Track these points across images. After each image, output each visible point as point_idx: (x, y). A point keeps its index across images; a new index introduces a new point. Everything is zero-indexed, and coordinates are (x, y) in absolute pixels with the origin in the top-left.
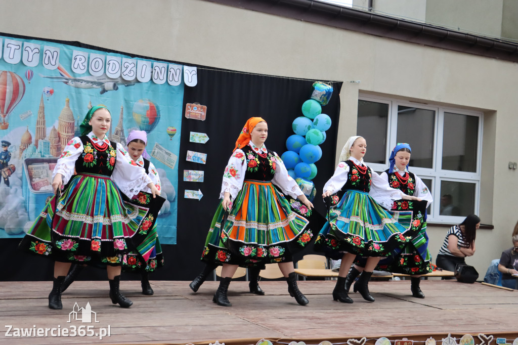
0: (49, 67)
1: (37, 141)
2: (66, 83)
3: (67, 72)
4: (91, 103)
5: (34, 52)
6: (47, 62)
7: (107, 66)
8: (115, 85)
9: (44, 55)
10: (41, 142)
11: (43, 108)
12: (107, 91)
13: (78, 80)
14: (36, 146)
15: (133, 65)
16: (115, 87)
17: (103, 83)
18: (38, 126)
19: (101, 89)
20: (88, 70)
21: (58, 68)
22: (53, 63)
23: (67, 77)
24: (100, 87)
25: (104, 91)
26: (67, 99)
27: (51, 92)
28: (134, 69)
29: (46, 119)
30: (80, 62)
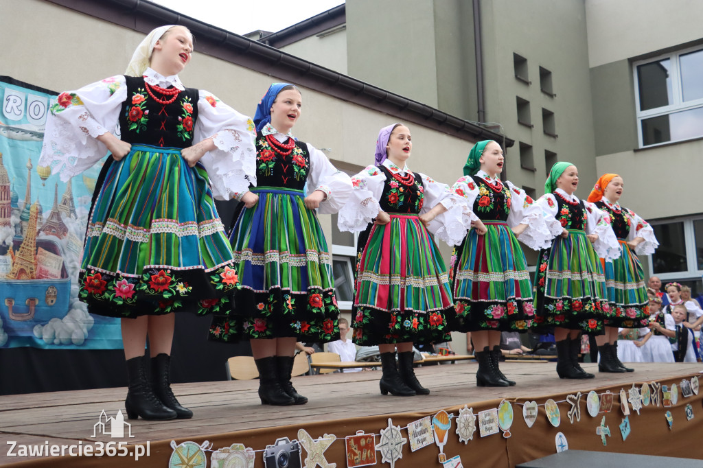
4: (30, 160)
13: (13, 129)
30: (14, 106)
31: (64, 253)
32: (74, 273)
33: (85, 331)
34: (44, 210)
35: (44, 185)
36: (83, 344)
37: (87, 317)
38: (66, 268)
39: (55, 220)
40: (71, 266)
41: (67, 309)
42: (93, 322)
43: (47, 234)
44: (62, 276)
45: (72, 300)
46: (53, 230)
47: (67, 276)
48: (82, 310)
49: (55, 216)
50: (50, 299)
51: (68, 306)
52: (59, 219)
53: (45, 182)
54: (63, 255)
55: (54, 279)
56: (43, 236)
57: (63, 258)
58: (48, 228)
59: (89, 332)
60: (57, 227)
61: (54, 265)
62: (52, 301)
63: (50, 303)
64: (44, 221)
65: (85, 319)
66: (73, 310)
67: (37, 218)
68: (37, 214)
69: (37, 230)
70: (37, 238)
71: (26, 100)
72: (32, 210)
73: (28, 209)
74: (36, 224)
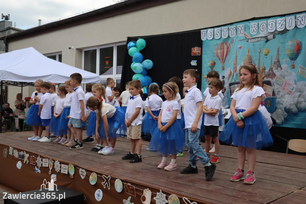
0: (241, 35)
1: (233, 74)
2: (248, 41)
3: (248, 35)
4: (260, 49)
5: (234, 30)
6: (239, 33)
7: (268, 26)
8: (274, 36)
9: (238, 30)
10: (235, 74)
11: (236, 57)
12: (269, 40)
13: (254, 38)
14: (233, 76)
15: (283, 21)
16: (274, 37)
17: (267, 36)
18: (235, 66)
19: (265, 40)
20: (258, 31)
21: (244, 34)
22: (242, 32)
23: (248, 38)
24: (265, 39)
25: (267, 41)
26: (248, 50)
27: (241, 48)
28: (284, 23)
29: (237, 62)
30: (254, 28)
31: (274, 85)
32: (279, 94)
33: (283, 119)
34: (266, 68)
35: (266, 58)
36: (281, 125)
37: (284, 113)
38: (275, 92)
39: (271, 72)
40: (277, 90)
41: (275, 109)
42: (287, 115)
43: (268, 78)
44: (273, 95)
45: (277, 105)
46: (270, 76)
47: (275, 95)
48: (282, 110)
49: (271, 70)
50: (268, 105)
51: (275, 108)
52: (272, 71)
53: (267, 56)
54: (273, 86)
55: (269, 97)
56: (266, 79)
57: (273, 87)
58: (268, 76)
59: (284, 119)
60: (271, 74)
61: (270, 91)
62: (268, 106)
63: (268, 107)
64: (266, 73)
65: (283, 114)
66: (277, 110)
67: (263, 72)
68: (263, 70)
69: (263, 77)
70: (263, 80)
71: (258, 24)
72: (260, 69)
73: (259, 69)
74: (262, 75)
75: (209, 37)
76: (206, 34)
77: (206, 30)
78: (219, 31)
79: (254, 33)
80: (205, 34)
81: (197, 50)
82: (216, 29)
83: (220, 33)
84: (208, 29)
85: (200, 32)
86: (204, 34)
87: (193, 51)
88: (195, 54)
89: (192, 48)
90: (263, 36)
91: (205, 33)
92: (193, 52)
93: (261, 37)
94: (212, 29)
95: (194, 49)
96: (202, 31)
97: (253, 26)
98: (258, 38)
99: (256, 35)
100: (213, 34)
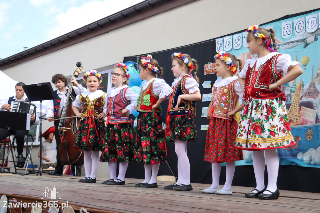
3: (279, 40)
4: (296, 57)
7: (307, 24)
8: (315, 37)
12: (309, 44)
13: (286, 44)
16: (316, 39)
17: (306, 39)
19: (304, 45)
20: (293, 33)
24: (303, 43)
25: (306, 45)
30: (287, 30)
34: (305, 84)
35: (305, 69)
38: (318, 116)
39: (312, 88)
41: (319, 142)
43: (307, 98)
44: (316, 122)
46: (311, 94)
49: (312, 86)
52: (314, 87)
53: (306, 67)
54: (316, 109)
55: (311, 124)
56: (304, 99)
57: (316, 111)
58: (308, 94)
60: (313, 92)
61: (311, 116)
62: (309, 138)
64: (305, 91)
67: (300, 90)
68: (300, 87)
69: (300, 97)
70: (300, 101)
71: (293, 24)
72: (297, 85)
73: (295, 85)
74: (300, 93)
75: (227, 47)
76: (223, 44)
77: (222, 39)
78: (239, 38)
79: (287, 37)
80: (221, 44)
81: (211, 67)
82: (235, 36)
83: (241, 40)
84: (225, 37)
85: (215, 41)
86: (219, 44)
87: (206, 68)
88: (208, 72)
89: (205, 65)
90: (300, 39)
91: (221, 42)
92: (206, 70)
93: (297, 41)
94: (231, 37)
95: (207, 66)
96: (217, 40)
97: (286, 27)
98: (293, 42)
99: (290, 38)
100: (231, 43)
